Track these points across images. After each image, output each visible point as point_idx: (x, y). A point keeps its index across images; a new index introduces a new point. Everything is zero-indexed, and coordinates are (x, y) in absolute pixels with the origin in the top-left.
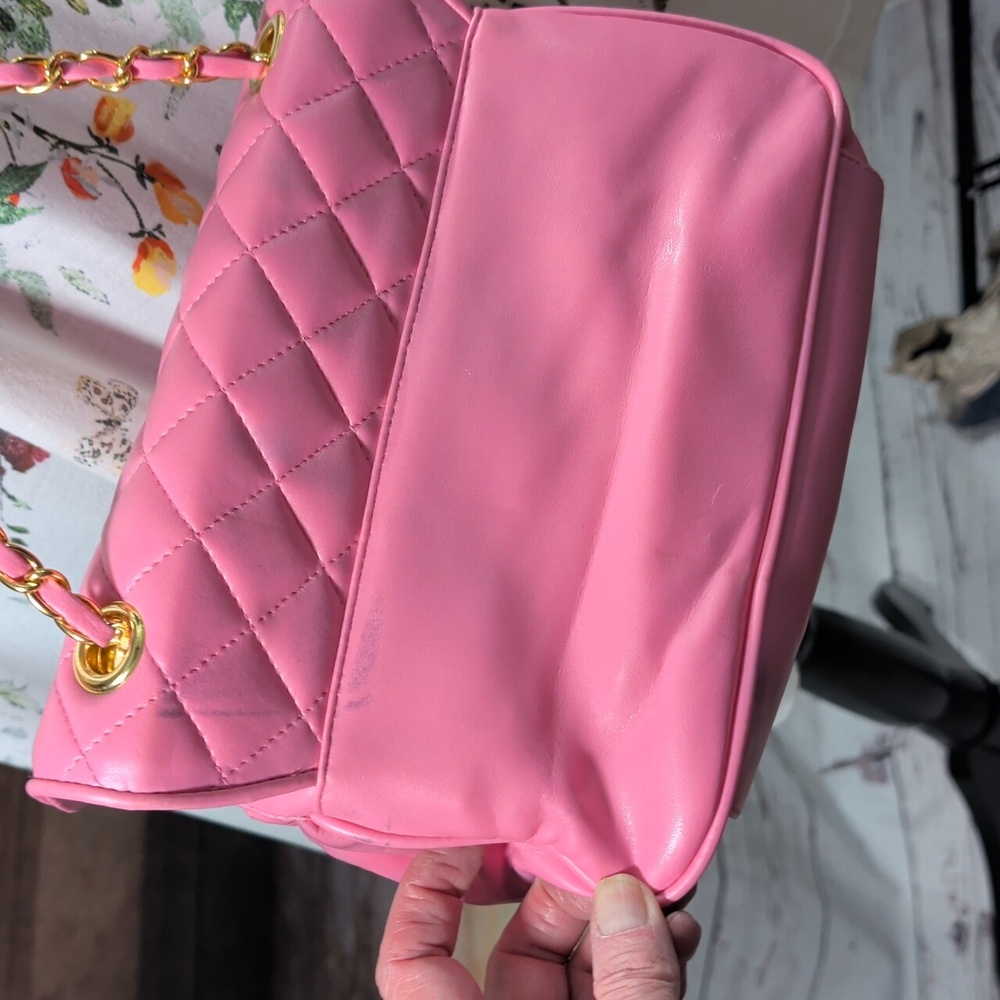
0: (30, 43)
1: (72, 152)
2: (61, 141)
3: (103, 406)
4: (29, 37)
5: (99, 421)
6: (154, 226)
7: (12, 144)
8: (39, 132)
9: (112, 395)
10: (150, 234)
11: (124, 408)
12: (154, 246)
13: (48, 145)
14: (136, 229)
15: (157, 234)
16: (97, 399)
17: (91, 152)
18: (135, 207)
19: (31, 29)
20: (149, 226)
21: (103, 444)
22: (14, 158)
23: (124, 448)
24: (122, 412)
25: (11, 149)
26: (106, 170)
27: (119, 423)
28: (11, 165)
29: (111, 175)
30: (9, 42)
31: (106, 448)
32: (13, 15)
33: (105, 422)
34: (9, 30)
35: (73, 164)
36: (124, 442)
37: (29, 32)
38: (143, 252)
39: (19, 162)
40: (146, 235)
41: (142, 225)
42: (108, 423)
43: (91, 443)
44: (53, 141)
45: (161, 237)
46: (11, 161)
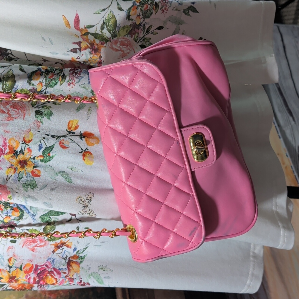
0: (48, 115)
1: (62, 138)
2: (59, 137)
3: (83, 203)
4: (47, 114)
5: (82, 207)
6: (86, 149)
7: (45, 142)
8: (53, 136)
9: (85, 200)
10: (85, 151)
11: (89, 202)
12: (86, 153)
13: (55, 139)
14: (81, 151)
15: (86, 150)
16: (81, 202)
17: (67, 136)
18: (80, 146)
19: (47, 112)
20: (84, 149)
21: (84, 212)
22: (47, 146)
23: (90, 211)
24: (88, 203)
25: (45, 144)
26: (71, 140)
27: (88, 206)
28: (46, 147)
29: (73, 140)
30: (42, 117)
31: (85, 213)
32: (42, 111)
33: (84, 207)
34: (42, 114)
35: (62, 142)
36: (89, 210)
37: (47, 113)
38: (84, 156)
39: (48, 146)
40: (84, 151)
41: (82, 149)
42: (85, 207)
43: (81, 212)
44: (56, 137)
45: (88, 151)
46: (46, 146)
